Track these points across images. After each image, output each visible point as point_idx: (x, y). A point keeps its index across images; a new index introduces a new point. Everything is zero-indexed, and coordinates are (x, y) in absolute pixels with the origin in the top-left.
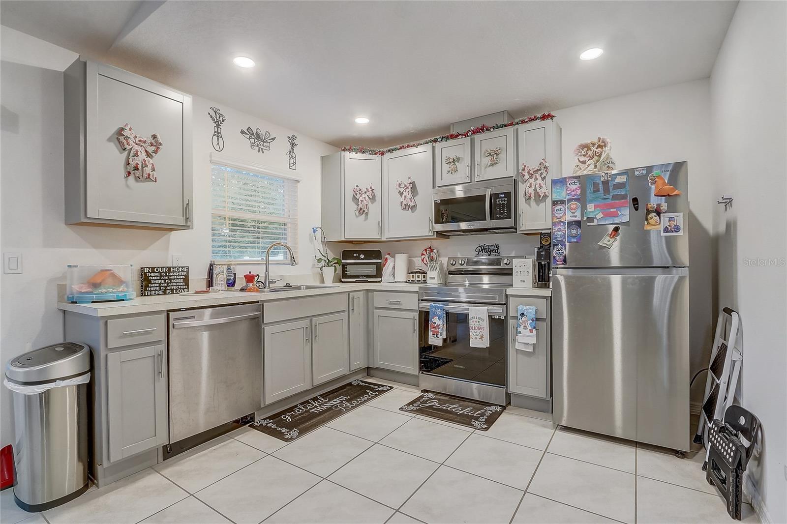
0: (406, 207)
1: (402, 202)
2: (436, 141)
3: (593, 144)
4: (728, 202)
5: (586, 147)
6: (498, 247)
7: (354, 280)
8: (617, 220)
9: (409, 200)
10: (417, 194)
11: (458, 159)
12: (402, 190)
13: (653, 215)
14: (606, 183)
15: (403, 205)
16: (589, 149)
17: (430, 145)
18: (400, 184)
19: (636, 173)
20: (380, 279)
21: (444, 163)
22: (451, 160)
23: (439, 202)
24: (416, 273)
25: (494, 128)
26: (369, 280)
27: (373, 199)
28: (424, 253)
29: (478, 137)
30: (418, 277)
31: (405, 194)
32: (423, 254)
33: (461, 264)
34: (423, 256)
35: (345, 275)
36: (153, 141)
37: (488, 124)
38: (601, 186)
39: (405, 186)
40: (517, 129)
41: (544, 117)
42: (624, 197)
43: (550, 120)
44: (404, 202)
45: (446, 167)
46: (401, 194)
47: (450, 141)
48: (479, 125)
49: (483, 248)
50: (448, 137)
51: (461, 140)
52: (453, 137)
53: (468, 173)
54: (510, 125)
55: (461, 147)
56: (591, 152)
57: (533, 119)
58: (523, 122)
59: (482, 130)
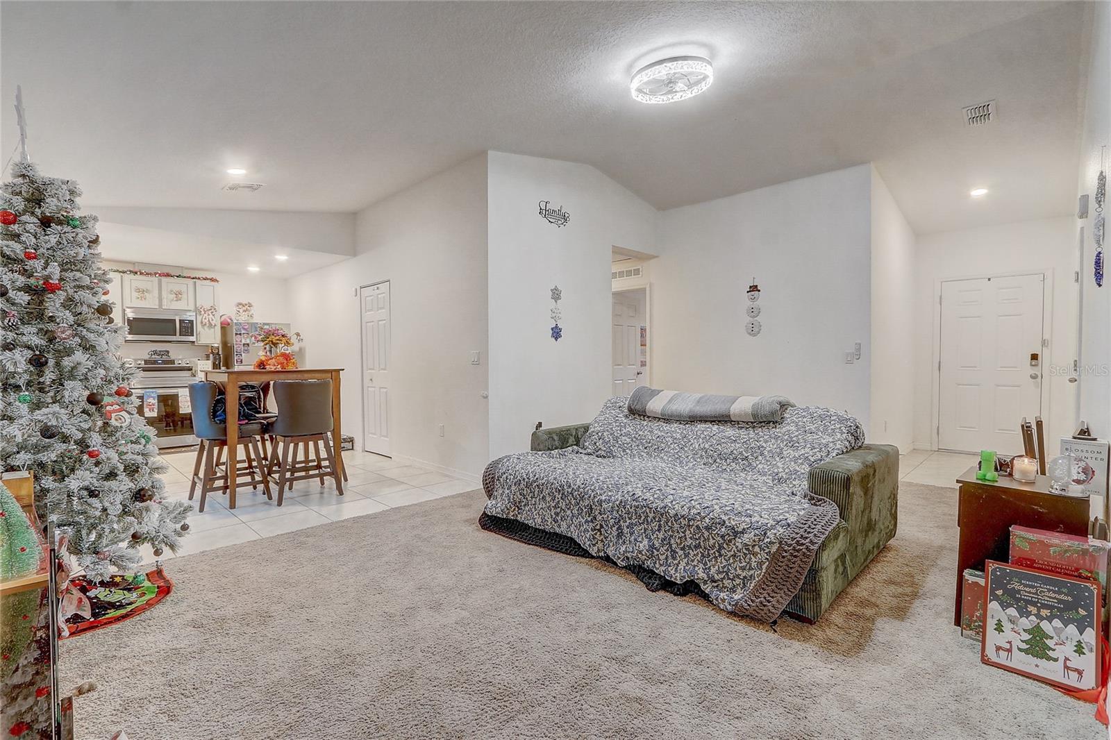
2: (124, 272)
3: (245, 304)
5: (240, 304)
6: (168, 352)
11: (147, 291)
21: (133, 291)
22: (140, 290)
23: (132, 319)
25: (177, 277)
29: (164, 279)
33: (140, 364)
37: (172, 273)
40: (195, 282)
41: (212, 280)
43: (217, 283)
45: (135, 294)
47: (138, 277)
48: (165, 271)
49: (155, 352)
50: (136, 273)
51: (149, 278)
52: (141, 274)
53: (157, 302)
54: (189, 277)
55: (150, 283)
56: (245, 308)
57: (206, 279)
58: (199, 278)
59: (168, 275)
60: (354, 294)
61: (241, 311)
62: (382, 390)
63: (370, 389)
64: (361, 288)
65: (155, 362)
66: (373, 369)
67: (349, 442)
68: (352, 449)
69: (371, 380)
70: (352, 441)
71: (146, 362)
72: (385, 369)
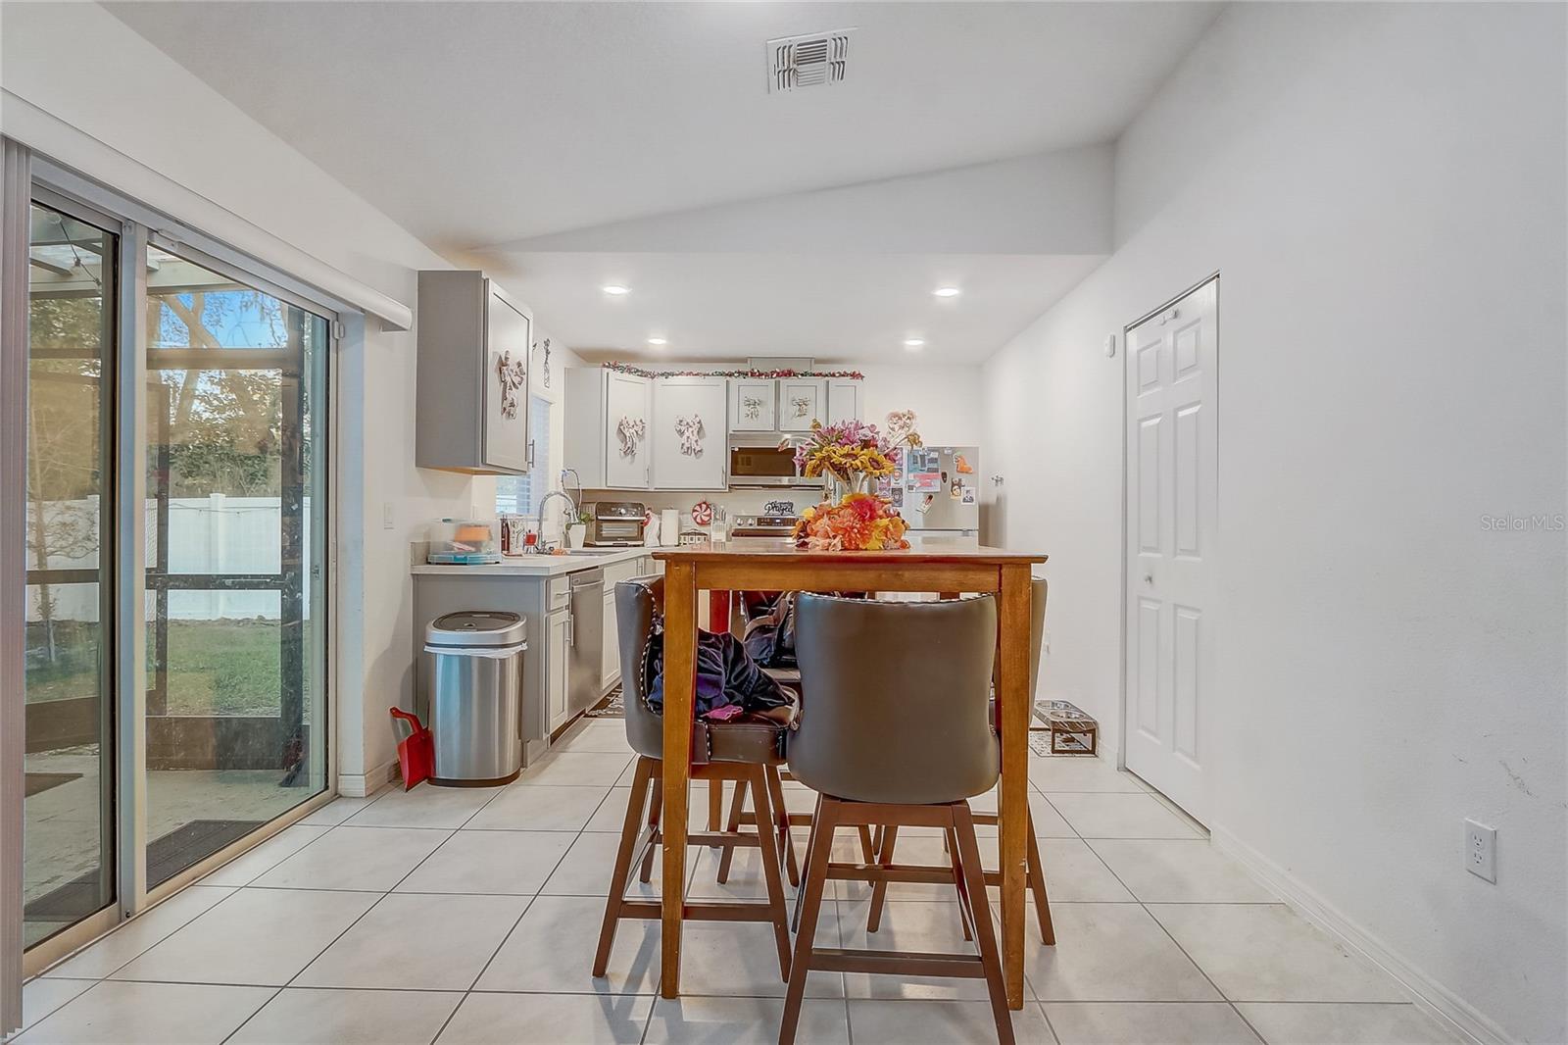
0: (688, 451)
1: (683, 444)
2: (731, 375)
3: (904, 415)
4: (999, 481)
5: (895, 415)
6: (791, 505)
7: (611, 543)
8: (931, 490)
9: (693, 442)
10: (704, 436)
11: (760, 403)
12: (683, 428)
13: (956, 487)
14: (923, 457)
15: (685, 447)
16: (900, 418)
17: (724, 379)
18: (681, 421)
19: (946, 452)
20: (640, 543)
21: (742, 404)
22: (752, 402)
23: (737, 450)
24: (689, 534)
25: (802, 375)
26: (630, 543)
27: (641, 437)
28: (698, 508)
29: (783, 381)
30: (692, 539)
31: (687, 434)
32: (694, 511)
33: (751, 525)
34: (695, 514)
35: (599, 537)
36: (518, 370)
37: (795, 369)
38: (919, 459)
39: (688, 424)
40: (828, 382)
41: (853, 375)
42: (936, 470)
43: (860, 380)
44: (687, 445)
45: (745, 410)
46: (681, 433)
47: (750, 380)
48: (785, 368)
49: (774, 506)
50: (747, 375)
51: (763, 381)
52: (753, 375)
53: (772, 421)
54: (821, 374)
55: (763, 388)
56: (901, 423)
57: (844, 375)
58: (833, 375)
59: (789, 374)
60: (1107, 349)
61: (896, 427)
62: (1183, 614)
63: (1145, 605)
64: (1127, 330)
65: (772, 522)
66: (1156, 550)
67: (1084, 733)
68: (1093, 752)
69: (1150, 579)
70: (1093, 732)
71: (760, 521)
72: (1195, 552)
